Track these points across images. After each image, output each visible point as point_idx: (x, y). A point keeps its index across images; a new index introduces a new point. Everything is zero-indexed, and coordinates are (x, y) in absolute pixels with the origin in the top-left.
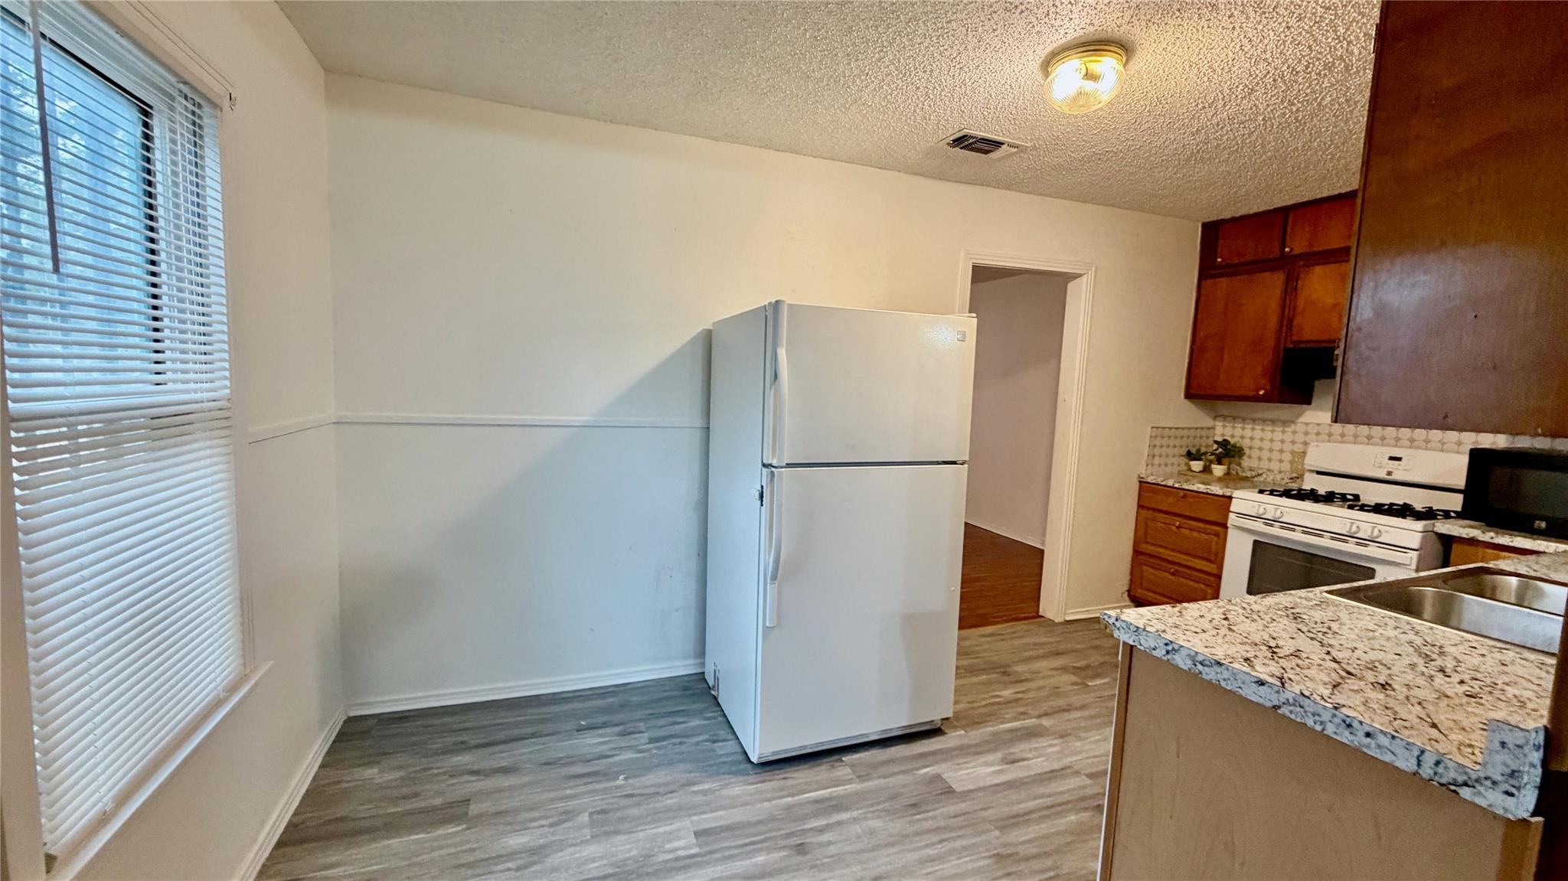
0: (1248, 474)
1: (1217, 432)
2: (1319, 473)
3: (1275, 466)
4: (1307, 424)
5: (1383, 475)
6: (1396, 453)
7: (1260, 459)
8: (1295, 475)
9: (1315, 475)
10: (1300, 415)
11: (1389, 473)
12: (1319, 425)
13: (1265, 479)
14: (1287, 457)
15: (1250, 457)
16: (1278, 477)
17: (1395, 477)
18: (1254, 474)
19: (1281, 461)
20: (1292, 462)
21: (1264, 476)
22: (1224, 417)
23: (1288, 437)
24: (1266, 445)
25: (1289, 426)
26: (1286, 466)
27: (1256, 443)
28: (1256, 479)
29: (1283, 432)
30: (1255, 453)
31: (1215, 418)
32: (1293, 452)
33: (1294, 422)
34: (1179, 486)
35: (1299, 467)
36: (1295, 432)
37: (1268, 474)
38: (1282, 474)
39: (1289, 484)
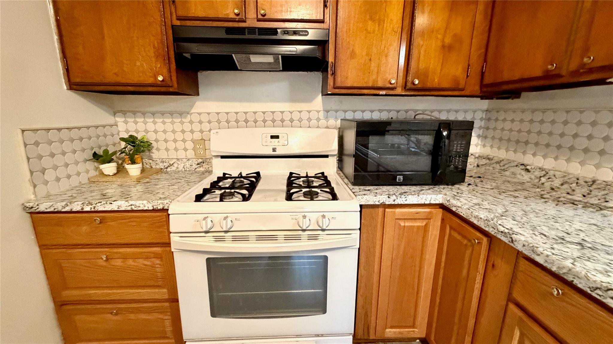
0: (161, 166)
1: (120, 128)
2: (223, 157)
3: (181, 154)
4: (200, 114)
5: (270, 152)
6: (275, 133)
7: (167, 150)
8: (200, 160)
9: (220, 159)
10: (192, 106)
11: (274, 150)
12: (209, 114)
13: (177, 168)
14: (190, 145)
15: (158, 149)
16: (188, 165)
17: (278, 153)
18: (166, 165)
19: (186, 150)
20: (194, 149)
21: (176, 165)
22: (124, 113)
23: (187, 127)
24: (170, 136)
25: (185, 117)
26: (191, 154)
27: (161, 136)
28: (169, 169)
29: (182, 123)
30: (162, 145)
31: (114, 114)
32: (193, 141)
33: (188, 113)
34: (91, 209)
35: (202, 153)
36: (191, 122)
37: (179, 163)
38: (190, 162)
39: (197, 169)
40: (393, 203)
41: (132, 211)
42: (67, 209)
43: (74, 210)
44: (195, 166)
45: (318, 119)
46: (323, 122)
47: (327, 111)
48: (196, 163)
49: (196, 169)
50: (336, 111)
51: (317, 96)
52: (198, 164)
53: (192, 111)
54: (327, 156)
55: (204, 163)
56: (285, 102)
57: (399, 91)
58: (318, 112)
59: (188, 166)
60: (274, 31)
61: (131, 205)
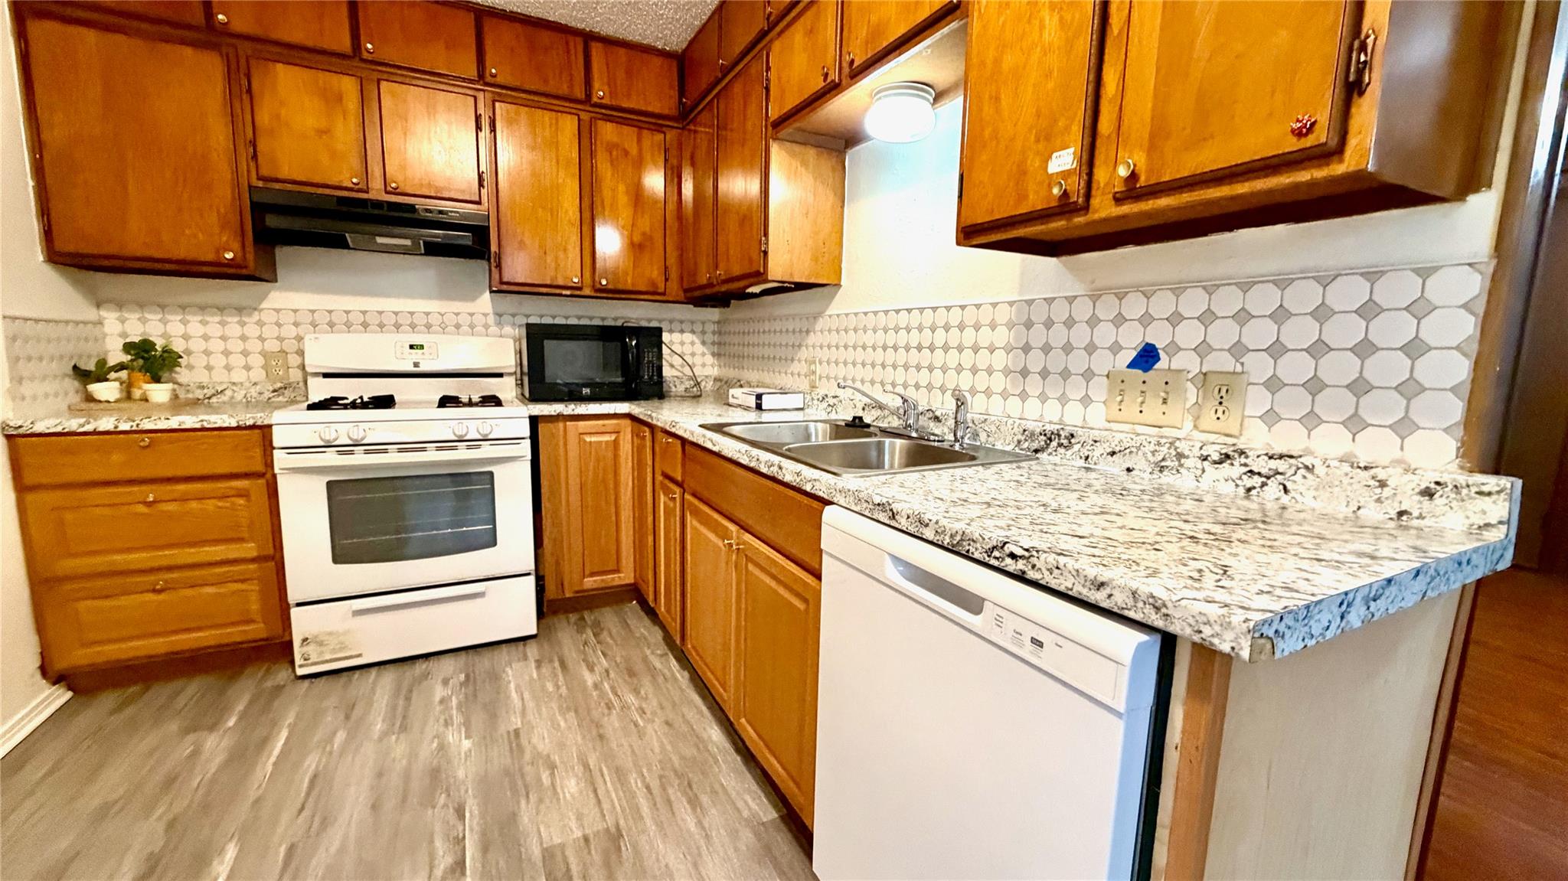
0: (199, 394)
1: (107, 329)
2: (326, 375)
3: (238, 376)
4: (278, 311)
5: (410, 368)
6: (417, 340)
7: (209, 368)
8: (279, 385)
9: (321, 379)
10: (262, 299)
11: (416, 365)
12: (295, 311)
13: (232, 397)
14: (257, 361)
15: (190, 367)
16: (254, 392)
17: (424, 367)
18: (209, 392)
19: (248, 368)
20: (265, 367)
21: (228, 393)
22: (120, 305)
23: (252, 330)
24: (217, 345)
25: (250, 315)
26: (258, 374)
27: (197, 345)
28: (214, 400)
29: (243, 324)
30: (199, 361)
31: (98, 306)
32: (264, 354)
33: (255, 309)
34: (132, 427)
35: (280, 373)
36: (260, 324)
37: (235, 388)
38: (258, 387)
39: (273, 399)
40: (572, 413)
41: (203, 429)
42: (88, 428)
43: (101, 429)
44: (267, 395)
45: (486, 326)
46: (494, 329)
47: (500, 316)
48: (271, 389)
49: (269, 398)
50: (514, 315)
51: (481, 293)
52: (275, 391)
53: (263, 306)
54: (500, 375)
55: (285, 388)
56: (430, 298)
57: (587, 291)
58: (485, 315)
59: (255, 395)
60: (412, 208)
61: (202, 421)
